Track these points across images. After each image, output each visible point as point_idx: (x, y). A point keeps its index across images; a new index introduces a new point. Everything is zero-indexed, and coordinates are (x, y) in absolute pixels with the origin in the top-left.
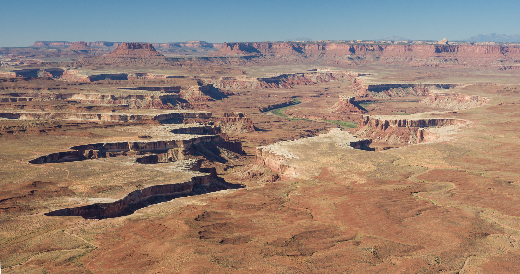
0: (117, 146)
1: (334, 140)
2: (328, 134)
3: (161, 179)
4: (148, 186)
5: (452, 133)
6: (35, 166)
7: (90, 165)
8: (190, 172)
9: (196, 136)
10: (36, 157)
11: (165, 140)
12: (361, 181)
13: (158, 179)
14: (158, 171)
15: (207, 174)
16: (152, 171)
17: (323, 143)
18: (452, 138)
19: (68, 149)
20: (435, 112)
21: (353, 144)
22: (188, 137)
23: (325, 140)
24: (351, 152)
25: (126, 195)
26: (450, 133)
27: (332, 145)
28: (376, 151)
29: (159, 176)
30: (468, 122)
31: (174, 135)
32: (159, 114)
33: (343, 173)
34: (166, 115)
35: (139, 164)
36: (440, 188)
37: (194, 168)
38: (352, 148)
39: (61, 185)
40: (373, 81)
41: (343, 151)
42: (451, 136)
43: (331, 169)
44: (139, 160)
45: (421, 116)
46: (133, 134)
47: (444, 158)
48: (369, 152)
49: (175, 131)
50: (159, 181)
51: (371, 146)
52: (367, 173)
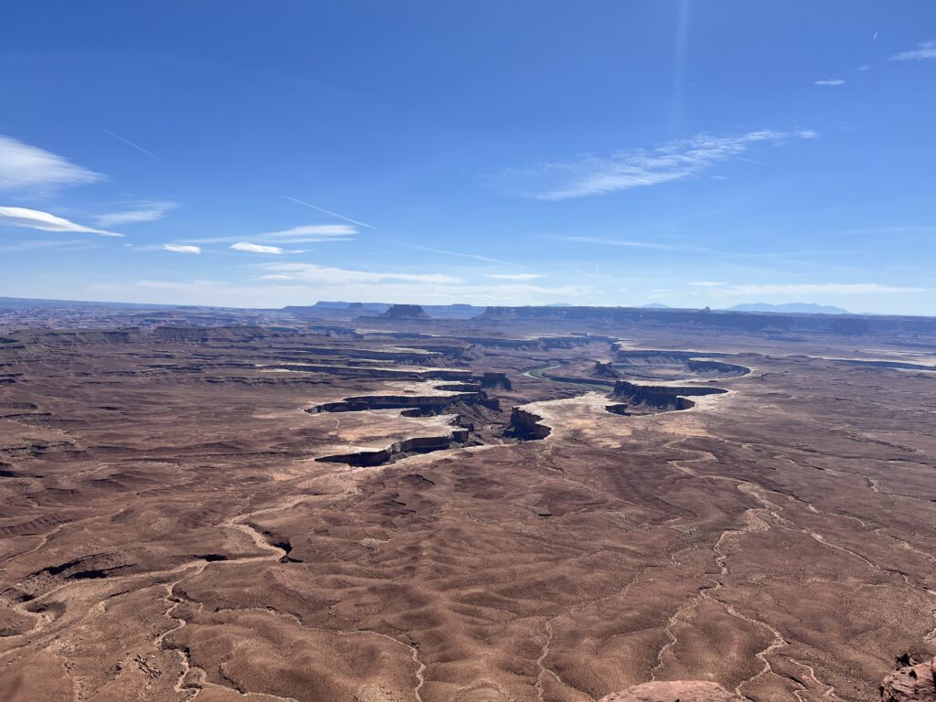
0: (384, 399)
1: (589, 403)
2: (584, 397)
3: (423, 432)
4: (409, 438)
5: (712, 402)
6: (310, 415)
7: (359, 415)
8: (449, 427)
9: (457, 393)
10: (312, 406)
11: (428, 395)
12: (616, 445)
13: (420, 432)
14: (419, 425)
15: (466, 430)
16: (415, 424)
17: (578, 405)
18: (712, 407)
19: (340, 400)
20: (694, 380)
21: (608, 408)
22: (449, 394)
23: (581, 403)
24: (606, 416)
25: (389, 446)
26: (709, 402)
27: (587, 407)
28: (632, 417)
29: (421, 429)
30: (730, 392)
31: (437, 391)
32: (424, 371)
33: (597, 436)
34: (431, 372)
35: (403, 417)
36: (697, 457)
37: (452, 424)
38: (607, 412)
39: (331, 433)
40: (631, 346)
41: (597, 414)
42: (711, 405)
43: (585, 431)
44: (403, 413)
45: (680, 384)
46: (400, 389)
47: (703, 428)
48: (625, 417)
49: (438, 388)
50: (421, 435)
51: (626, 411)
52: (621, 437)
